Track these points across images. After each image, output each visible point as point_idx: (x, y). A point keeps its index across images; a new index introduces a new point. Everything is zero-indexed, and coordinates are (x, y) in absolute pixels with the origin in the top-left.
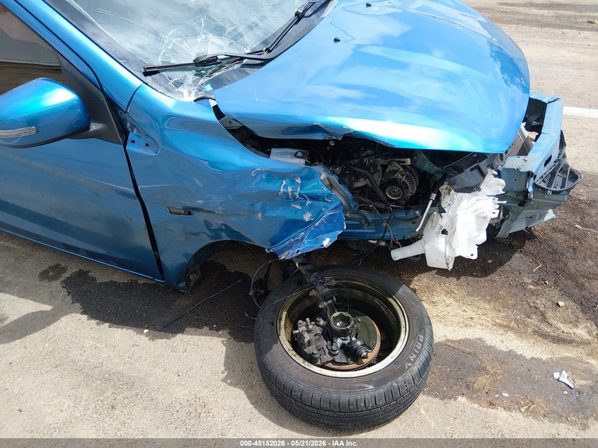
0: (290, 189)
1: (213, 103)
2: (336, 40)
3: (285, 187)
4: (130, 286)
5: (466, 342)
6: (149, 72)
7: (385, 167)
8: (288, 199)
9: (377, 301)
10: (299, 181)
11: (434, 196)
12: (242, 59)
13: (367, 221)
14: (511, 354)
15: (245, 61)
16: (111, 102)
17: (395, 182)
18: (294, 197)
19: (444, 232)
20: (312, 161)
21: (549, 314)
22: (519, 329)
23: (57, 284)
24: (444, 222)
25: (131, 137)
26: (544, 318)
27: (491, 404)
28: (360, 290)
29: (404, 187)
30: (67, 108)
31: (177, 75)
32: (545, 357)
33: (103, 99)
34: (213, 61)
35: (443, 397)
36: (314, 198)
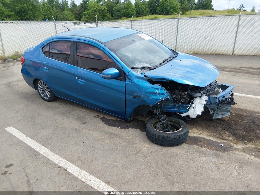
0: (157, 92)
1: (144, 74)
2: (171, 66)
3: (156, 91)
4: (116, 120)
5: (199, 137)
6: (132, 68)
7: (181, 94)
8: (157, 94)
9: (177, 125)
10: (160, 90)
11: (192, 101)
12: (151, 68)
13: (176, 106)
14: (210, 140)
15: (151, 69)
16: (124, 73)
17: (183, 98)
18: (158, 93)
19: (193, 108)
20: (162, 86)
21: (223, 135)
22: (214, 137)
23: (98, 118)
24: (193, 106)
25: (127, 80)
26: (221, 135)
27: (202, 147)
28: (173, 122)
29: (185, 99)
30: (116, 74)
31: (137, 70)
32: (218, 141)
33: (123, 72)
34: (144, 68)
35: (190, 144)
36: (162, 94)
